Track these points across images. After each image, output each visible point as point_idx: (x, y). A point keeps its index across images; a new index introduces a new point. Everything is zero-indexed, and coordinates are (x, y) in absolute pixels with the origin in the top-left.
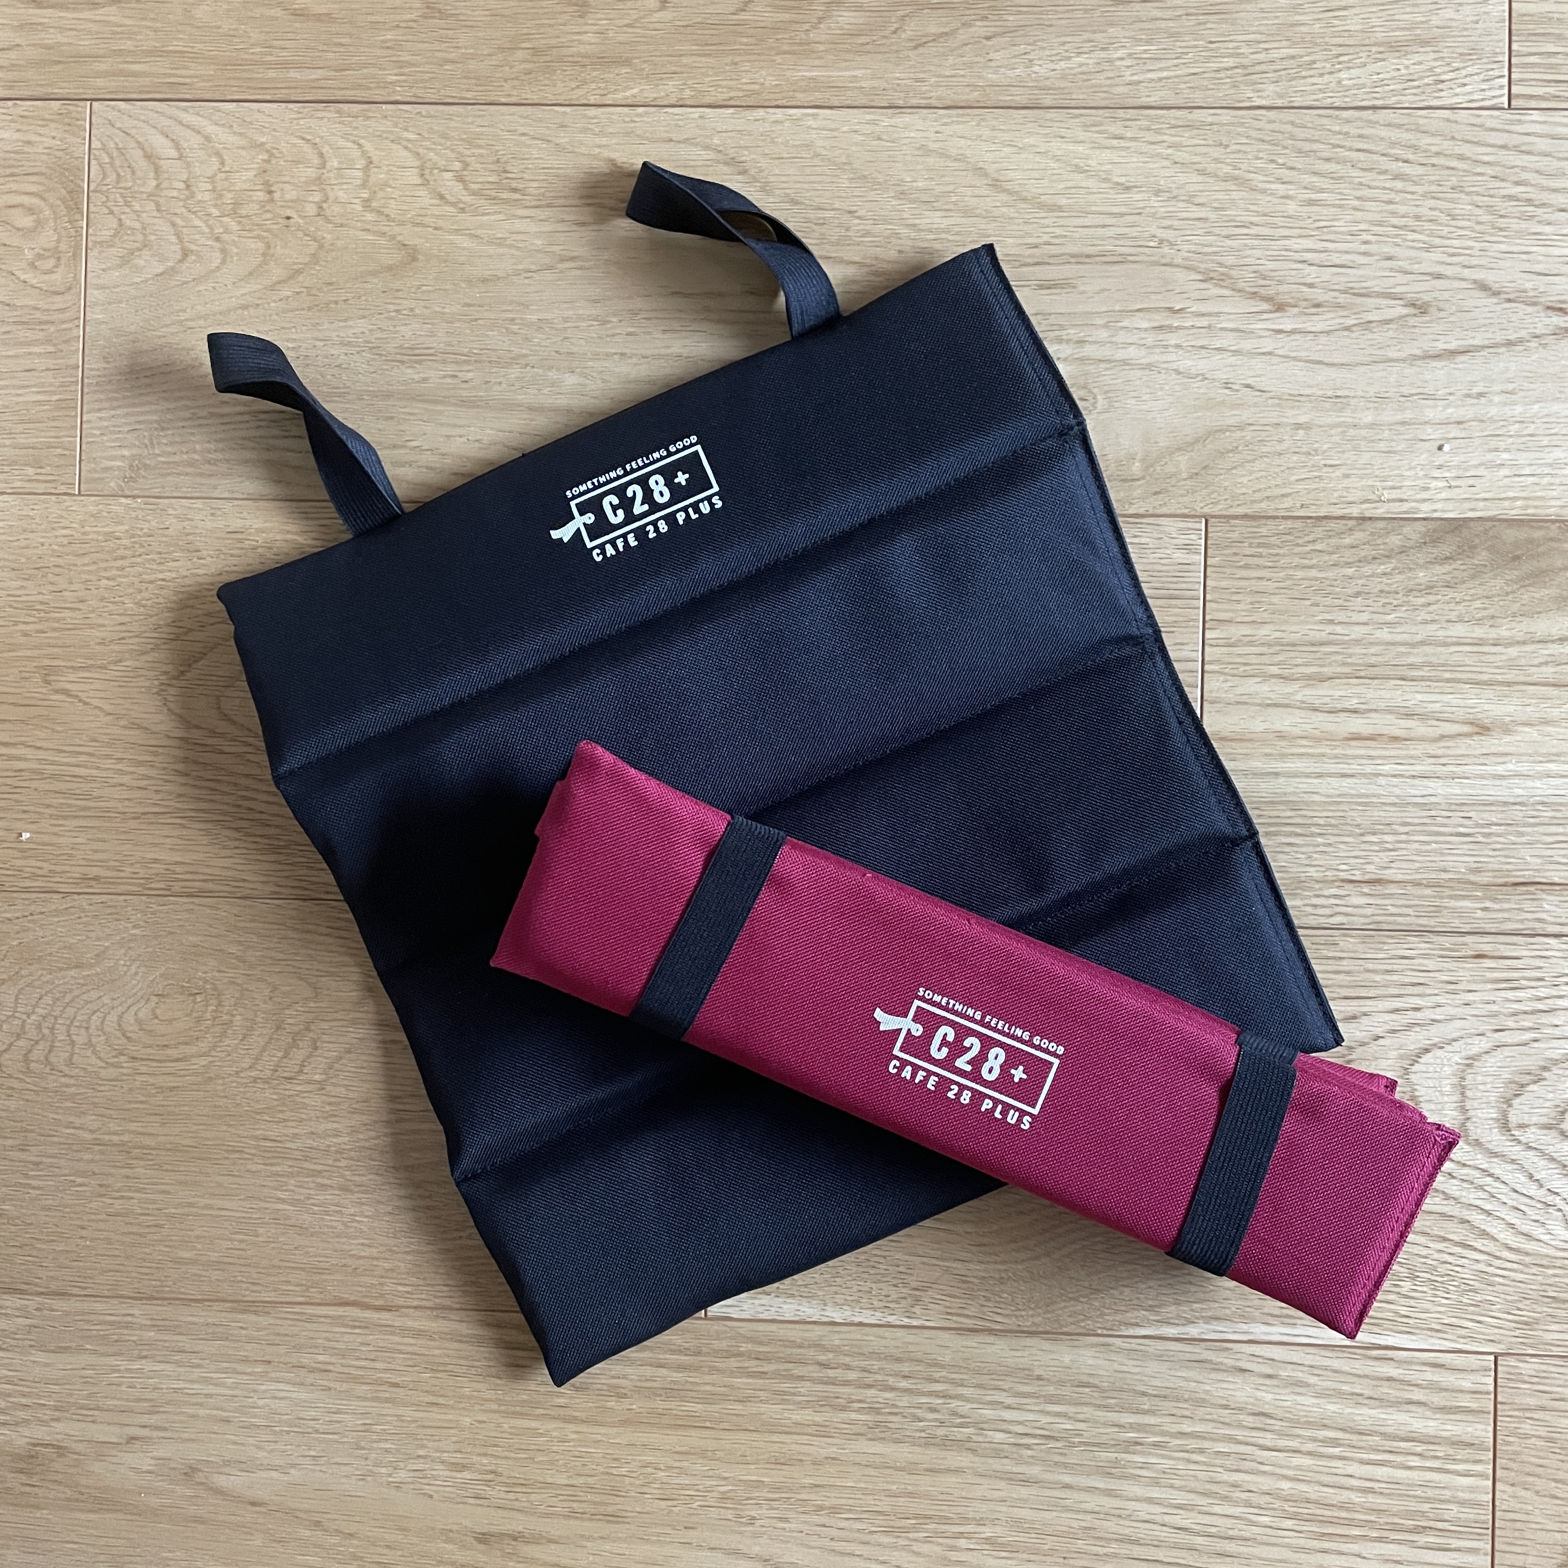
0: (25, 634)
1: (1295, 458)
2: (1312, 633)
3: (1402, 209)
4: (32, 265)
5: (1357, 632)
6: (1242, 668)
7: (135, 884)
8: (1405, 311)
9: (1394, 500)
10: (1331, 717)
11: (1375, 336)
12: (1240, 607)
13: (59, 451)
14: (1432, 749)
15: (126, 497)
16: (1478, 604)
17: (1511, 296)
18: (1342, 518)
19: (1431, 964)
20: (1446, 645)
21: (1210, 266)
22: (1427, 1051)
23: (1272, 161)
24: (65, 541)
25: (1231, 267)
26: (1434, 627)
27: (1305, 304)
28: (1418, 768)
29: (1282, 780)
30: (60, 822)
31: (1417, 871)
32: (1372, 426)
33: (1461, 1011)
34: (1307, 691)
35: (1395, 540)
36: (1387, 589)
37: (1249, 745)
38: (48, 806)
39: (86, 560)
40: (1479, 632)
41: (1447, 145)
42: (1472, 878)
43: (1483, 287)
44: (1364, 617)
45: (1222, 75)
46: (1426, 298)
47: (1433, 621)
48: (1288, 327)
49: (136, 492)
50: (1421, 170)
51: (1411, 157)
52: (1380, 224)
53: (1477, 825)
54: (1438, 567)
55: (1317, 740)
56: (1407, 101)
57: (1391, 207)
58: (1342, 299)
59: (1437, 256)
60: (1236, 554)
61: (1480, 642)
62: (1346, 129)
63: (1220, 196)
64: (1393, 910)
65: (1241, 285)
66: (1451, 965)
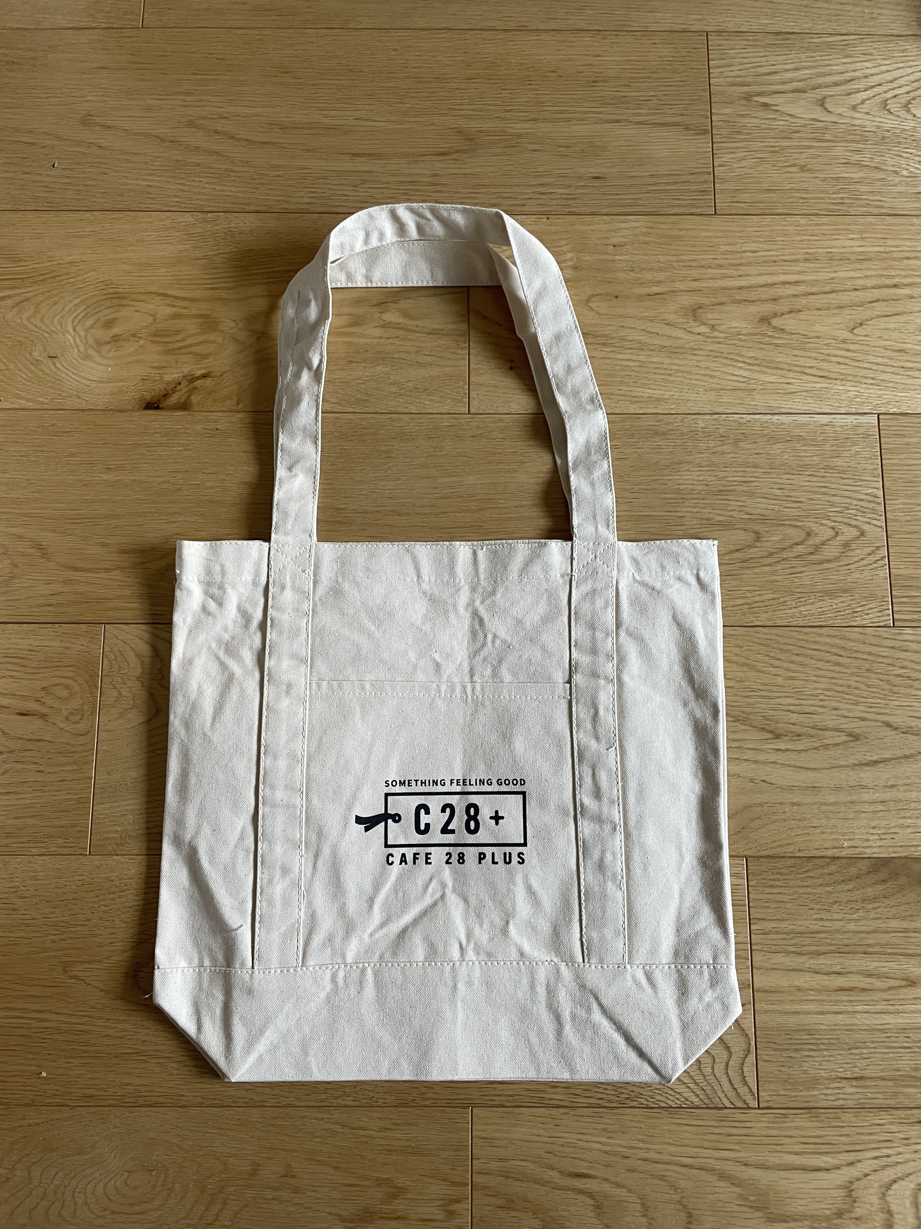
0: (54, 942)
1: (793, 822)
2: (812, 926)
3: (840, 682)
4: (67, 719)
5: (838, 925)
6: (773, 948)
7: (116, 1100)
8: (847, 739)
9: (850, 847)
10: (826, 977)
11: (832, 753)
12: (769, 910)
13: (79, 828)
14: (884, 996)
15: (117, 855)
16: (902, 908)
17: (904, 730)
18: (822, 857)
19: (894, 1128)
20: (886, 932)
21: (737, 713)
22: (895, 1181)
23: (767, 655)
24: (80, 883)
25: (750, 714)
26: (880, 921)
27: (791, 734)
28: (878, 1007)
29: (801, 1016)
30: (70, 1061)
31: (882, 1070)
32: (834, 804)
33: (913, 1156)
34: (812, 961)
35: (853, 871)
36: (851, 899)
37: (782, 995)
38: (64, 1050)
39: (92, 895)
40: (905, 925)
41: (861, 647)
42: (914, 1074)
43: (888, 725)
44: (840, 916)
45: (736, 608)
46: (858, 731)
47: (879, 918)
48: (783, 748)
49: (124, 852)
50: (848, 660)
51: (843, 653)
52: (829, 690)
53: (914, 1042)
54: (878, 886)
55: (819, 991)
56: (838, 622)
57: (834, 681)
58: (812, 732)
59: (861, 708)
60: (764, 879)
61: (905, 931)
62: (806, 638)
63: (739, 674)
64: (870, 1095)
65: (755, 724)
66: (905, 1128)
